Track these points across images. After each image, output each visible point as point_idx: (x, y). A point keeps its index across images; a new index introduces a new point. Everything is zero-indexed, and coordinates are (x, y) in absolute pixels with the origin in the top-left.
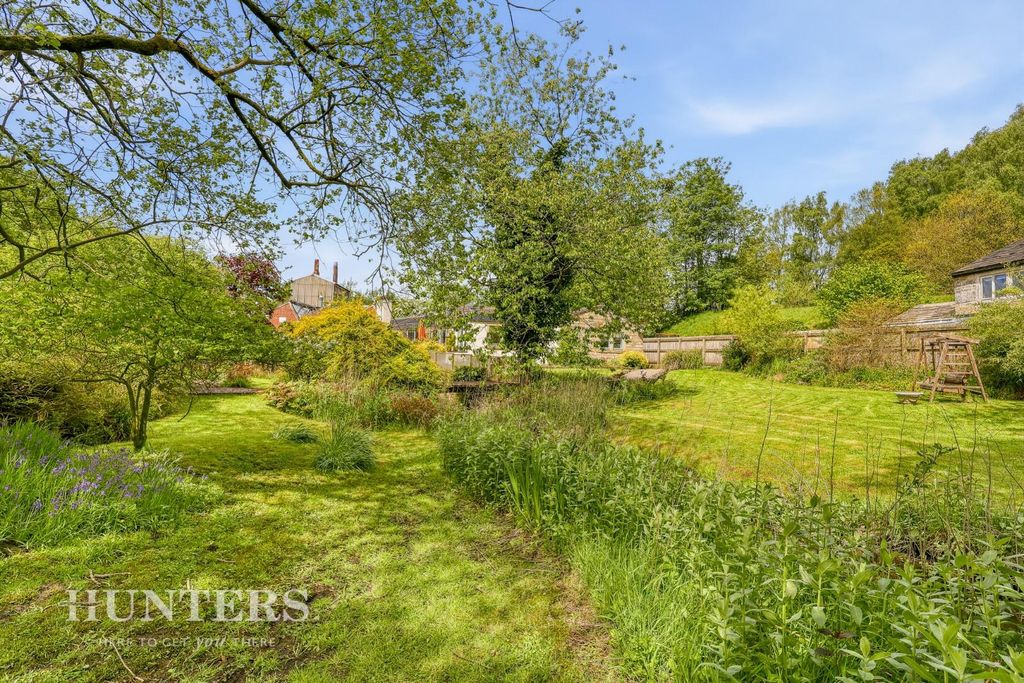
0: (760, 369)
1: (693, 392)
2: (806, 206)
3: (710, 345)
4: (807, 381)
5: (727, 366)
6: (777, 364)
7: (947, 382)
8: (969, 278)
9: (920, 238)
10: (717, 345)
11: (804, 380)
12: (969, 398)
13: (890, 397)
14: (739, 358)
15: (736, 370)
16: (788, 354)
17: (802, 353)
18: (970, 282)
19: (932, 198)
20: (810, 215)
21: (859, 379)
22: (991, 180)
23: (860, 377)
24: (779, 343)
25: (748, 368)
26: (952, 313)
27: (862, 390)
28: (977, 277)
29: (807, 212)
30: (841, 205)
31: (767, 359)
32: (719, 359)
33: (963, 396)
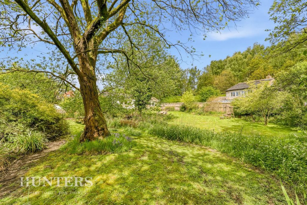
0: (189, 111)
1: (178, 117)
2: (192, 70)
3: (177, 105)
4: (200, 114)
5: (181, 111)
6: (193, 110)
7: (228, 115)
8: (229, 92)
9: (217, 80)
10: (178, 105)
11: (199, 114)
12: (231, 118)
13: (218, 118)
14: (184, 109)
15: (183, 111)
16: (195, 108)
17: (198, 107)
18: (229, 93)
19: (218, 70)
20: (193, 72)
21: (210, 114)
22: (230, 68)
23: (211, 113)
24: (193, 106)
25: (186, 111)
26: (225, 99)
27: (211, 116)
28: (230, 92)
29: (192, 71)
30: (199, 70)
31: (191, 109)
32: (179, 109)
33: (230, 117)
